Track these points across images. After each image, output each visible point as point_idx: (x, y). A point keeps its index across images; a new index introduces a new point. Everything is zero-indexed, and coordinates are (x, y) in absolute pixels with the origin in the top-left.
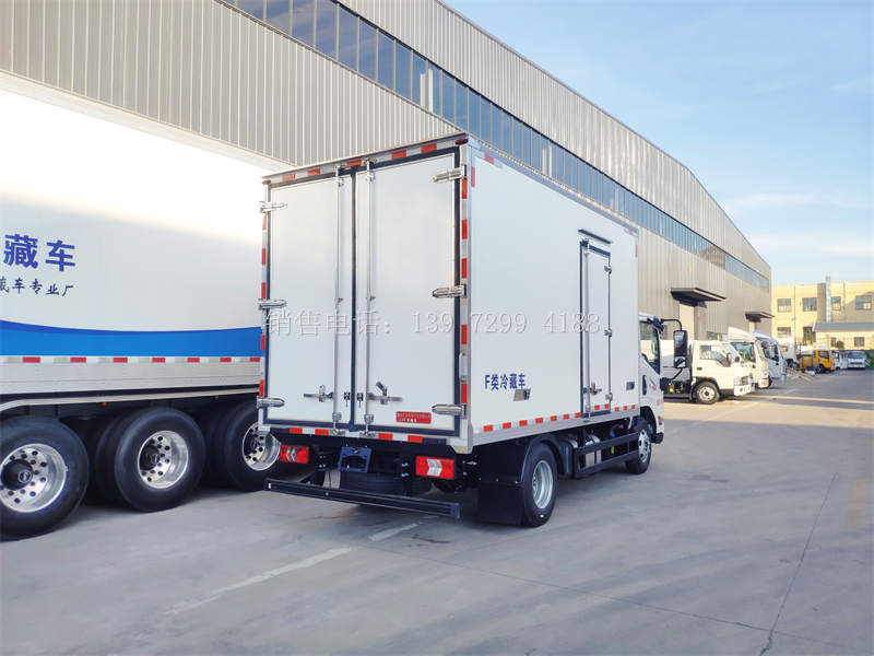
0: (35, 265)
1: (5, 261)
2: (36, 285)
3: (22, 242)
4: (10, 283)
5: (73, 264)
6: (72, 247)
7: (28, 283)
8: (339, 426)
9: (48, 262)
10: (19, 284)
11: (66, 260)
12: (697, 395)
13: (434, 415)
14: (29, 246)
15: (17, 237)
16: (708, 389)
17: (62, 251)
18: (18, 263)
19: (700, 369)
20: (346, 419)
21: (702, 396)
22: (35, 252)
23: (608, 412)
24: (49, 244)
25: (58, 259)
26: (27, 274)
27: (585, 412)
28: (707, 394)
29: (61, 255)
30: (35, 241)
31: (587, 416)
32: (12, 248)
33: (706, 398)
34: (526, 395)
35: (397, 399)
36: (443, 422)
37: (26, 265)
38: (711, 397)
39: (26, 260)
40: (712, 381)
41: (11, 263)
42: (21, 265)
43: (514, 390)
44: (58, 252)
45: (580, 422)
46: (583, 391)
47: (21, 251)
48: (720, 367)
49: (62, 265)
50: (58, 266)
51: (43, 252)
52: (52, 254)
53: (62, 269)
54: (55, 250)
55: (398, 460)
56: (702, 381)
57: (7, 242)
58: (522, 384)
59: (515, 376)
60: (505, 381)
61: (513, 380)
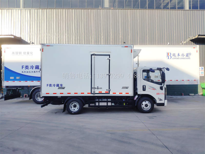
1: (35, 69)
10: (37, 72)
18: (37, 69)
23: (109, 94)
30: (39, 66)
31: (94, 94)
32: (36, 67)
45: (91, 95)
46: (92, 88)
58: (61, 86)
59: (58, 84)
60: (54, 85)
61: (58, 85)
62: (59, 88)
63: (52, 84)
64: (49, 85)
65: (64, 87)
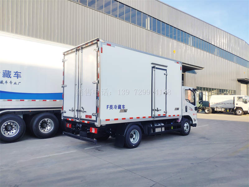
0: (11, 77)
1: (3, 77)
2: (11, 82)
3: (7, 72)
4: (4, 82)
5: (21, 77)
6: (21, 73)
7: (9, 82)
8: (75, 118)
9: (14, 76)
10: (6, 82)
11: (19, 76)
12: (236, 112)
13: (92, 116)
14: (9, 73)
15: (6, 71)
16: (240, 111)
17: (18, 74)
18: (6, 77)
19: (237, 104)
20: (76, 117)
21: (237, 112)
22: (10, 74)
23: (166, 117)
24: (14, 72)
25: (17, 76)
26: (9, 80)
27: (153, 116)
28: (239, 112)
29: (17, 75)
30: (11, 71)
31: (154, 117)
32: (5, 74)
33: (239, 114)
34: (125, 111)
35: (85, 112)
36: (94, 118)
37: (8, 77)
38: (241, 113)
39: (8, 76)
40: (241, 108)
41: (4, 77)
42: (7, 78)
43: (120, 110)
44: (17, 74)
45: (151, 119)
46: (152, 110)
47: (7, 74)
48: (244, 104)
49: (18, 77)
50: (17, 78)
51: (12, 74)
52: (15, 75)
53: (18, 78)
54: (16, 73)
55: (86, 128)
56: (238, 108)
57: (3, 72)
58: (124, 108)
59: (120, 105)
60: (116, 107)
61: (120, 107)
62: (120, 112)
63: (113, 105)
64: (109, 106)
65: (126, 110)
